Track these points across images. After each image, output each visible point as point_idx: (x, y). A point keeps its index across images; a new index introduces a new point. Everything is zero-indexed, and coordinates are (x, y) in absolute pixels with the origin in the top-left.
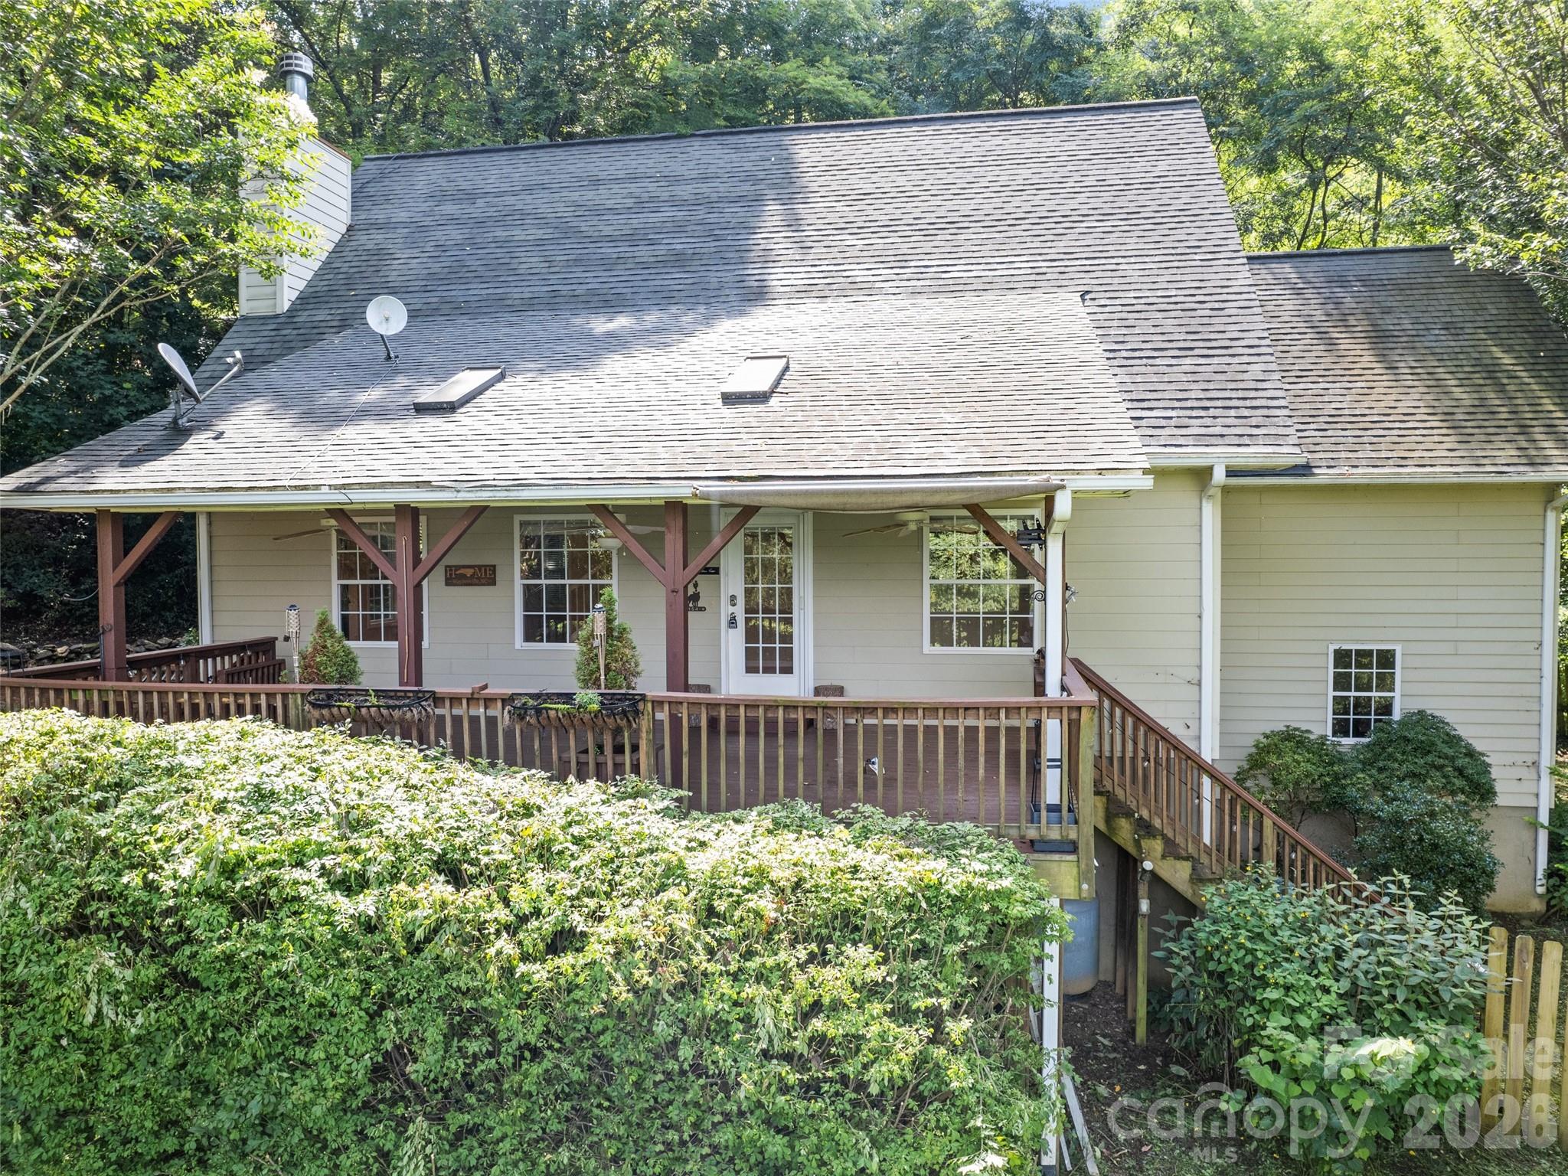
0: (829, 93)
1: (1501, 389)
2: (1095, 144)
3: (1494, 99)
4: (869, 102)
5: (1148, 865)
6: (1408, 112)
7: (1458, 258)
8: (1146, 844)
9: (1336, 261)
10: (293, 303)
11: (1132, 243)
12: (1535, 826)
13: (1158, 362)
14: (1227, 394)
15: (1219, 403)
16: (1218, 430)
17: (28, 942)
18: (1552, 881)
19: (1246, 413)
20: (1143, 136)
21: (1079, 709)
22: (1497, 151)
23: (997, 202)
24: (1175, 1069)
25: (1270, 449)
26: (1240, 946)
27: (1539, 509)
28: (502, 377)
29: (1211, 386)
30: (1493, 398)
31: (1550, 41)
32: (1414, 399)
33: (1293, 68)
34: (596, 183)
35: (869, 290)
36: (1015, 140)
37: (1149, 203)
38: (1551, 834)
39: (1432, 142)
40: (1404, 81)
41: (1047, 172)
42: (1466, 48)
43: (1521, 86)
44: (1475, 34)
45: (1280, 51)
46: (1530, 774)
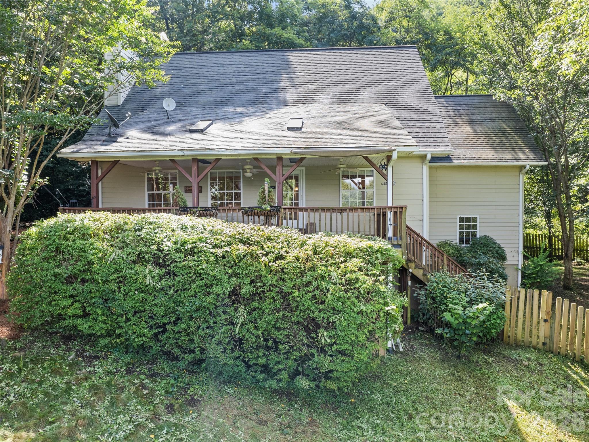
0: (290, 39)
1: (507, 138)
2: (385, 59)
3: (503, 50)
4: (303, 43)
5: (411, 270)
6: (478, 53)
7: (494, 98)
8: (410, 265)
9: (457, 98)
10: (123, 102)
11: (399, 89)
12: (517, 270)
13: (409, 124)
14: (430, 134)
15: (428, 136)
16: (428, 144)
17: (125, 265)
19: (436, 139)
20: (400, 57)
21: (402, 208)
22: (504, 66)
23: (356, 76)
24: (421, 328)
25: (443, 149)
26: (439, 289)
27: (518, 174)
28: (212, 124)
29: (425, 131)
30: (504, 140)
31: (518, 34)
32: (482, 140)
33: (441, 38)
34: (223, 65)
35: (318, 102)
36: (360, 56)
37: (403, 77)
38: (522, 272)
39: (485, 62)
40: (476, 44)
41: (371, 67)
42: (494, 34)
43: (511, 47)
44: (497, 31)
45: (438, 32)
46: (516, 254)
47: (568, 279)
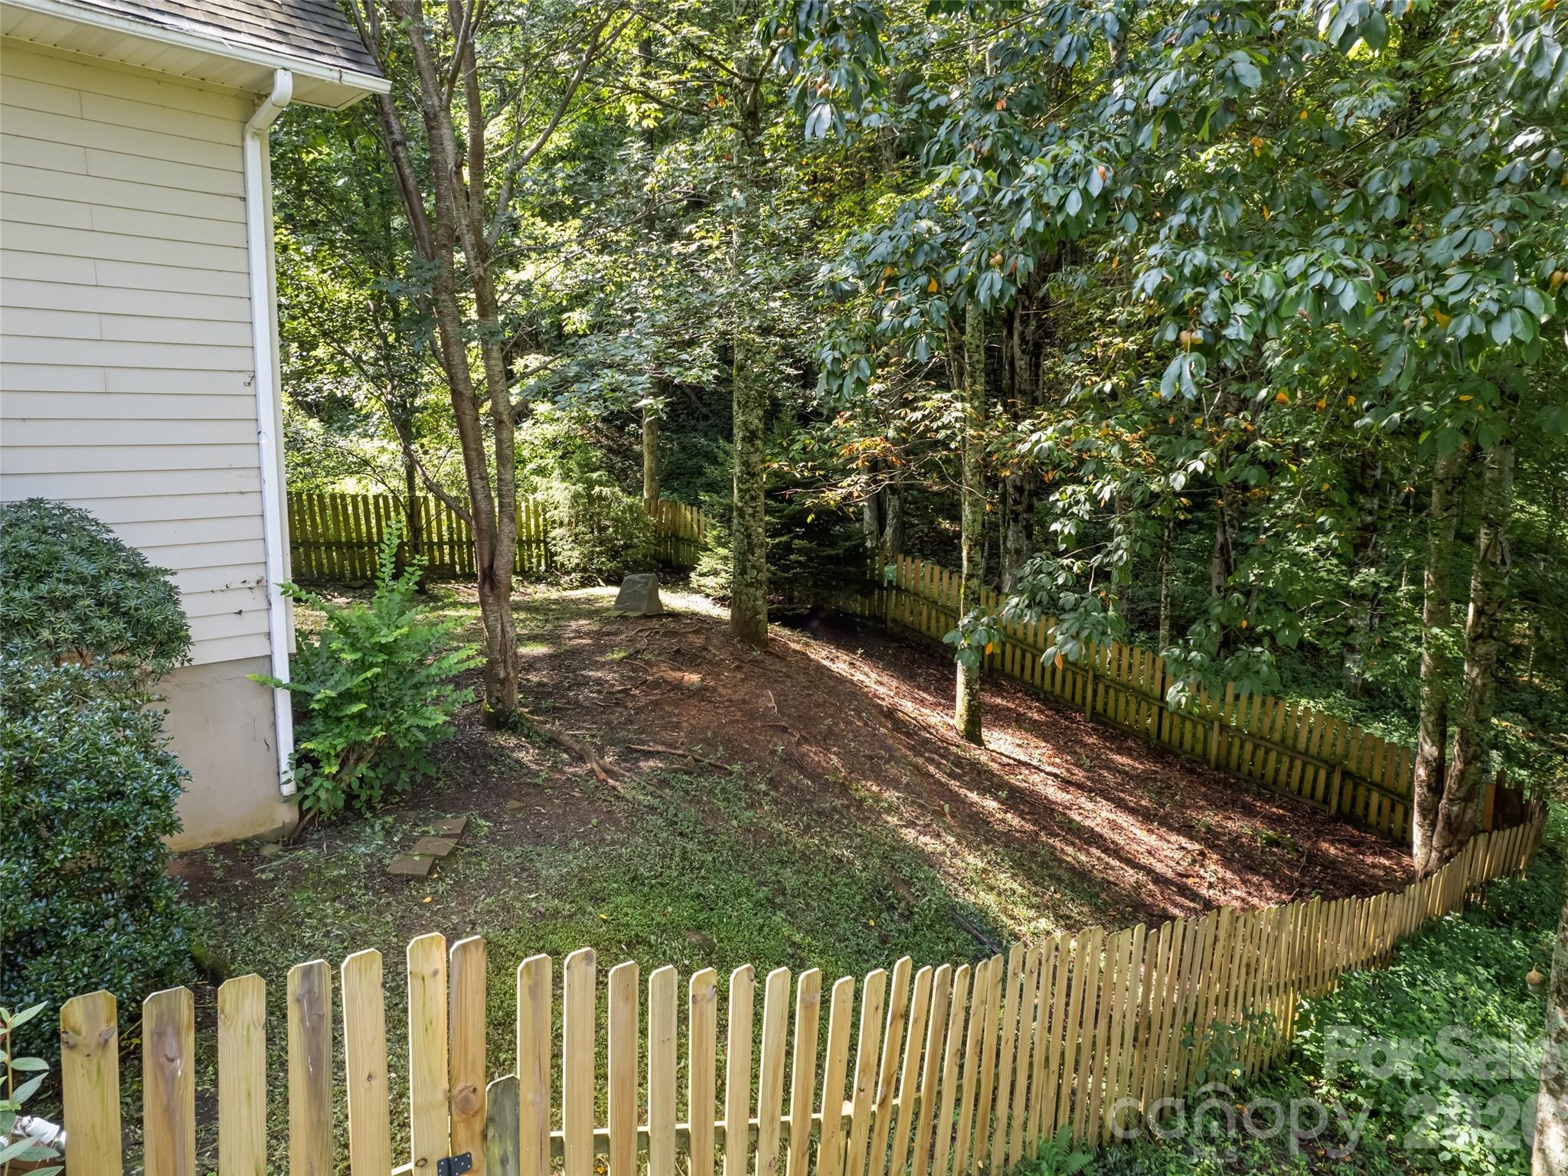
12: (269, 686)
18: (302, 771)
27: (231, 133)
38: (294, 694)
46: (256, 601)
47: (502, 682)
